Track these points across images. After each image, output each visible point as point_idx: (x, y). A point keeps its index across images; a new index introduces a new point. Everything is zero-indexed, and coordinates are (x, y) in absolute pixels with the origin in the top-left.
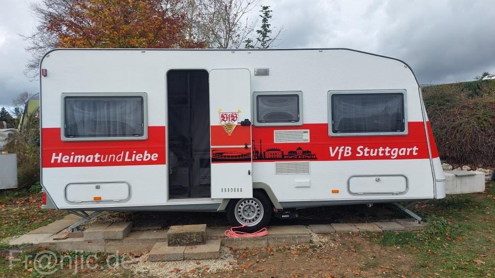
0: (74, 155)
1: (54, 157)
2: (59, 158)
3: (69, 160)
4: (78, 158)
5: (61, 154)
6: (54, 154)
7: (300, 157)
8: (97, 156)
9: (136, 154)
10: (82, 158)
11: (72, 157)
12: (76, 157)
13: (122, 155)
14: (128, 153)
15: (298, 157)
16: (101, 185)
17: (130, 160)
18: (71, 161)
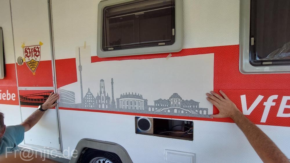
9: (2, 93)
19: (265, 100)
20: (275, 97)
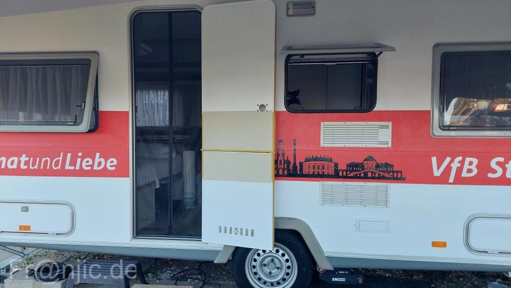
7: (370, 175)
8: (24, 158)
10: (1, 161)
13: (61, 158)
14: (69, 155)
15: (366, 174)
16: (31, 206)
17: (72, 168)
19: (452, 161)
20: (460, 158)
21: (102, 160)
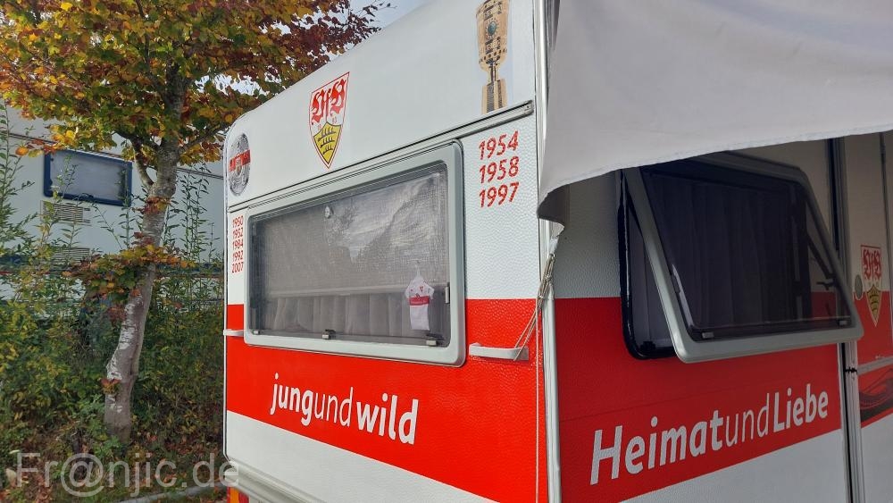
0: (659, 430)
1: (599, 454)
2: (614, 452)
3: (644, 459)
4: (669, 442)
5: (619, 430)
6: (598, 434)
8: (716, 422)
9: (793, 399)
10: (679, 440)
11: (653, 437)
12: (665, 435)
13: (766, 408)
14: (777, 395)
17: (782, 425)
18: (651, 465)
21: (813, 398)
